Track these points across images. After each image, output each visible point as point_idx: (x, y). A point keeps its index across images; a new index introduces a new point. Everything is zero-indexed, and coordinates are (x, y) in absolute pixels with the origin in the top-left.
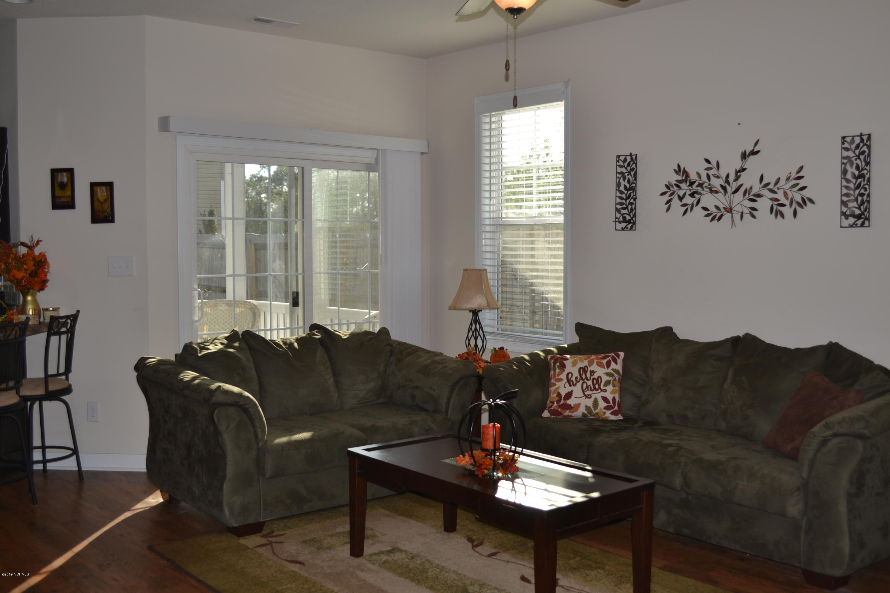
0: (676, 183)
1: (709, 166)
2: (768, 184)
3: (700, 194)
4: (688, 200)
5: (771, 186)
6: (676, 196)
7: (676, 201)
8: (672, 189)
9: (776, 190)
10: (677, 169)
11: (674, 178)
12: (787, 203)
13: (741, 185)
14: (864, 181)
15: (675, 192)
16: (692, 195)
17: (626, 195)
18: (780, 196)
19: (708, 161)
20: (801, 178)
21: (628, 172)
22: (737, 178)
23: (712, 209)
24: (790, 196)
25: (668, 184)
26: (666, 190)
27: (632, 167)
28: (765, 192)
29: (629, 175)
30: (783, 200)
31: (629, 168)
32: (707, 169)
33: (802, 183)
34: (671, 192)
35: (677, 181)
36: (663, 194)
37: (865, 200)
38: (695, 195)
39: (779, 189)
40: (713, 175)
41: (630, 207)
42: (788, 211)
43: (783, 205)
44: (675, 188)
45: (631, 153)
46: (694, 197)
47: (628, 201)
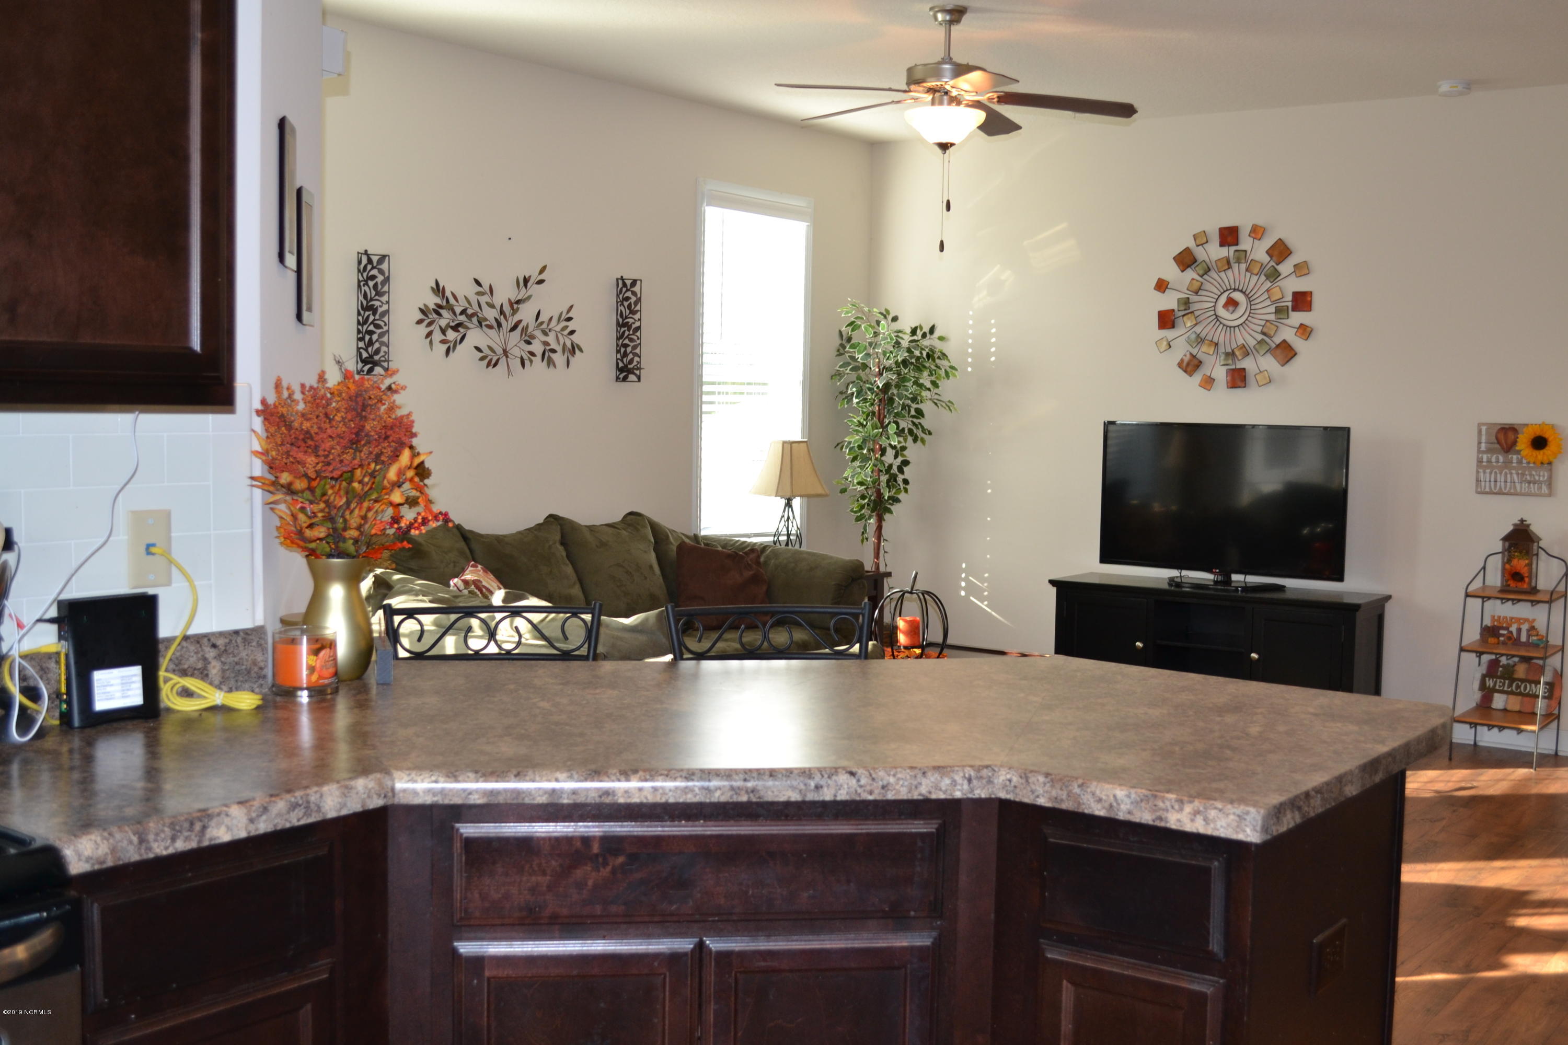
0: (435, 307)
1: (480, 289)
2: (542, 323)
3: (467, 328)
4: (451, 335)
5: (544, 326)
6: (438, 328)
7: (437, 336)
8: (430, 316)
9: (547, 331)
10: (434, 286)
11: (432, 301)
12: (559, 349)
13: (520, 321)
14: (629, 330)
15: (434, 321)
16: (455, 328)
17: (363, 317)
18: (551, 339)
19: (478, 283)
20: (569, 319)
21: (364, 281)
22: (515, 311)
23: (487, 351)
24: (562, 342)
25: (423, 307)
26: (422, 317)
27: (370, 274)
28: (538, 333)
29: (366, 286)
30: (554, 345)
31: (365, 275)
32: (478, 293)
33: (571, 325)
34: (429, 320)
35: (436, 304)
36: (419, 322)
37: (628, 352)
38: (460, 329)
39: (550, 330)
40: (487, 303)
41: (367, 337)
42: (558, 358)
43: (553, 351)
44: (435, 316)
45: (366, 251)
46: (458, 331)
47: (365, 327)
